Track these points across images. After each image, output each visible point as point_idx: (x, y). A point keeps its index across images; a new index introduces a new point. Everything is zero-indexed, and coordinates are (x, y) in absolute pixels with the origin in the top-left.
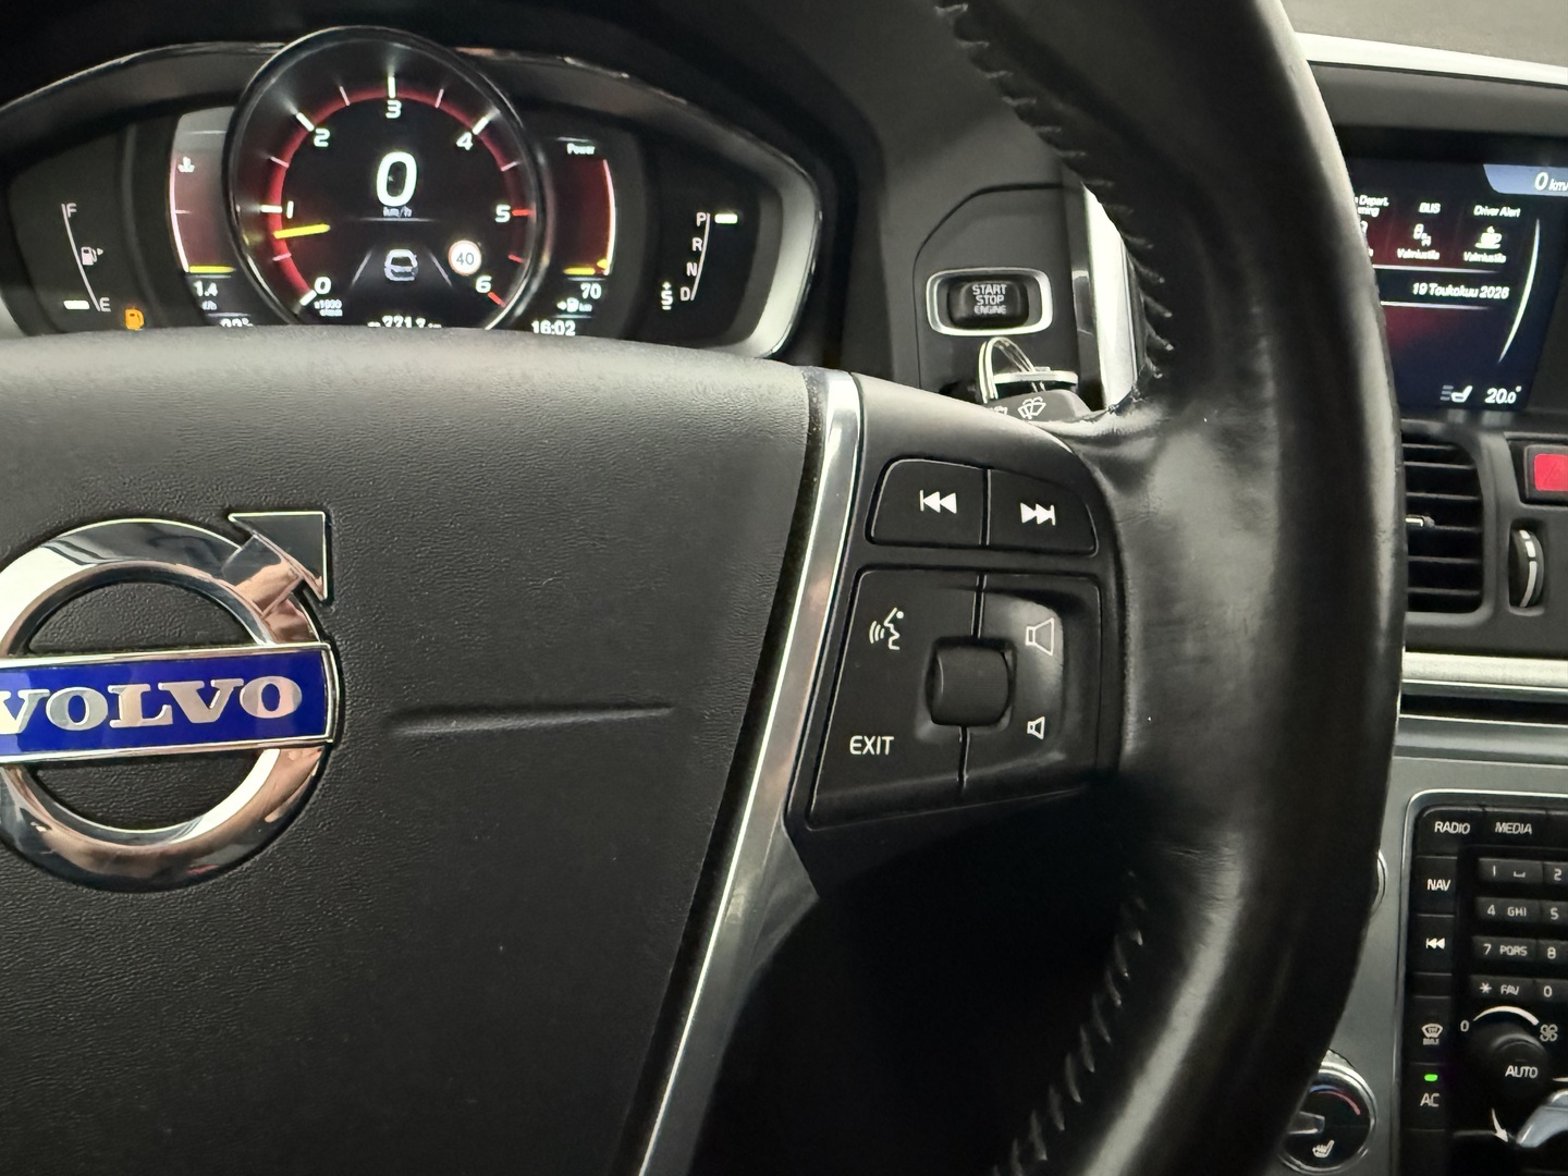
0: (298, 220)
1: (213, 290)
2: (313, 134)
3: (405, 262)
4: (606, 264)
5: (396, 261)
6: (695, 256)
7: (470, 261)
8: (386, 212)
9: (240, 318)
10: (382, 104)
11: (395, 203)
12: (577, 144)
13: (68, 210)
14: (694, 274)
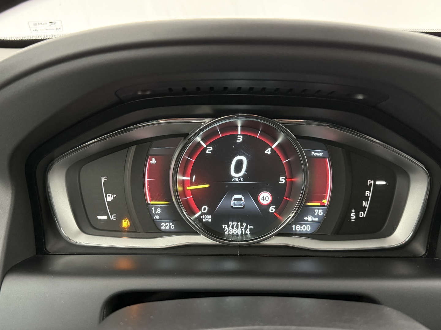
0: (197, 183)
1: (159, 211)
2: (206, 149)
3: (240, 200)
4: (326, 201)
5: (236, 200)
6: (366, 199)
7: (267, 199)
8: (233, 179)
9: (169, 222)
10: (235, 137)
11: (236, 176)
12: (315, 152)
13: (103, 179)
14: (366, 206)
